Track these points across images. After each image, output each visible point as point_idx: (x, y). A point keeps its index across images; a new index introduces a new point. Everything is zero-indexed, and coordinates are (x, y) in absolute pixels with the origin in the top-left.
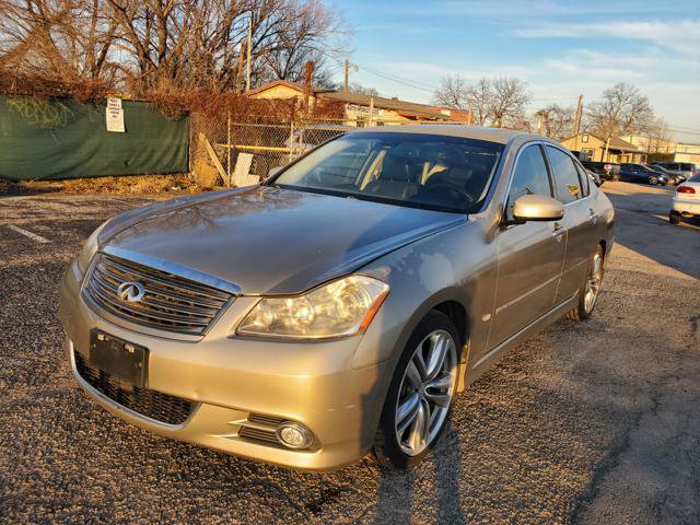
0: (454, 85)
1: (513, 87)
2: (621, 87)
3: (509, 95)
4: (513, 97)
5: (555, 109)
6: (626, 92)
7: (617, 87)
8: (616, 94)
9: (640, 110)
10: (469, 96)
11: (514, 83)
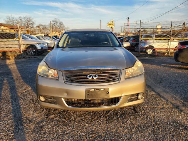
0: (11, 19)
1: (30, 19)
2: (56, 19)
3: (29, 21)
4: (30, 22)
5: (41, 25)
6: (57, 20)
7: (55, 19)
8: (55, 21)
9: (61, 25)
10: (17, 22)
11: (30, 18)
